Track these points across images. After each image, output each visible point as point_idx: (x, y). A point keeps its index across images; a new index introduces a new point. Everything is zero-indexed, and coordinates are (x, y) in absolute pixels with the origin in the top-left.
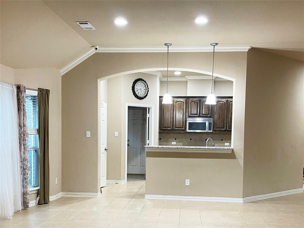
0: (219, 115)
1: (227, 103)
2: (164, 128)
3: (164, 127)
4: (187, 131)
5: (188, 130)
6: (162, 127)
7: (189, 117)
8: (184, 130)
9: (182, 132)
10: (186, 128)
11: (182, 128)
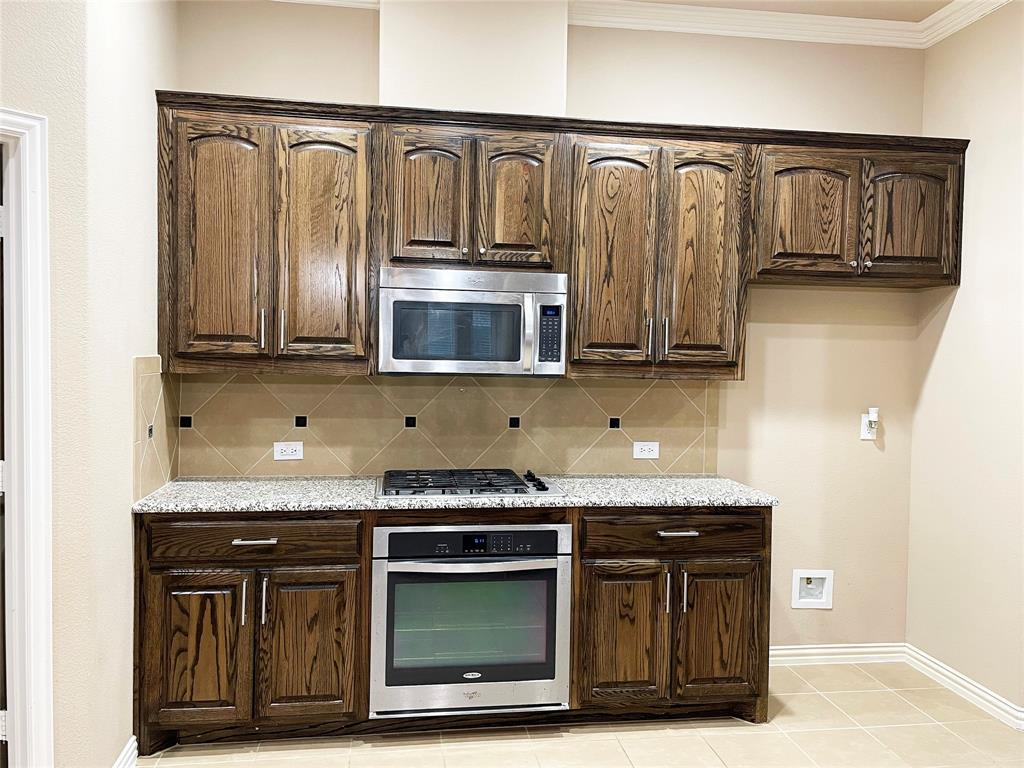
0: (610, 258)
1: (659, 173)
2: (201, 346)
3: (200, 337)
4: (382, 368)
5: (387, 361)
6: (182, 333)
7: (397, 261)
8: (358, 359)
9: (341, 370)
10: (372, 345)
11: (346, 341)
